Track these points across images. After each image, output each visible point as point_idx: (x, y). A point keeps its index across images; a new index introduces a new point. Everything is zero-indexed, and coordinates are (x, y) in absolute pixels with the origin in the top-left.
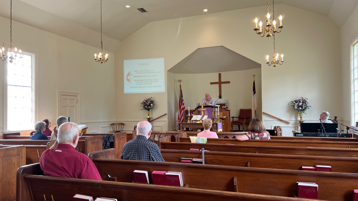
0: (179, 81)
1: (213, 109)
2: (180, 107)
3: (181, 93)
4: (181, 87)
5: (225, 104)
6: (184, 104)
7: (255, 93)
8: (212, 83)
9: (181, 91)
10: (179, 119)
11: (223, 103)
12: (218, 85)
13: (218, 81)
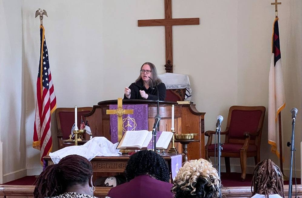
0: (37, 13)
1: (152, 111)
2: (40, 101)
3: (44, 55)
4: (45, 33)
5: (185, 90)
6: (52, 90)
7: (277, 57)
8: (142, 23)
9: (45, 48)
10: (35, 138)
11: (180, 87)
12: (161, 30)
13: (161, 16)
